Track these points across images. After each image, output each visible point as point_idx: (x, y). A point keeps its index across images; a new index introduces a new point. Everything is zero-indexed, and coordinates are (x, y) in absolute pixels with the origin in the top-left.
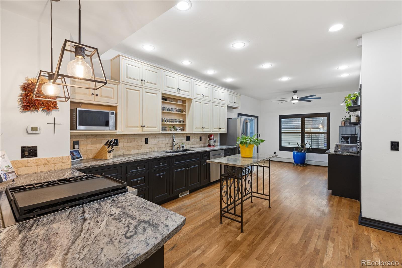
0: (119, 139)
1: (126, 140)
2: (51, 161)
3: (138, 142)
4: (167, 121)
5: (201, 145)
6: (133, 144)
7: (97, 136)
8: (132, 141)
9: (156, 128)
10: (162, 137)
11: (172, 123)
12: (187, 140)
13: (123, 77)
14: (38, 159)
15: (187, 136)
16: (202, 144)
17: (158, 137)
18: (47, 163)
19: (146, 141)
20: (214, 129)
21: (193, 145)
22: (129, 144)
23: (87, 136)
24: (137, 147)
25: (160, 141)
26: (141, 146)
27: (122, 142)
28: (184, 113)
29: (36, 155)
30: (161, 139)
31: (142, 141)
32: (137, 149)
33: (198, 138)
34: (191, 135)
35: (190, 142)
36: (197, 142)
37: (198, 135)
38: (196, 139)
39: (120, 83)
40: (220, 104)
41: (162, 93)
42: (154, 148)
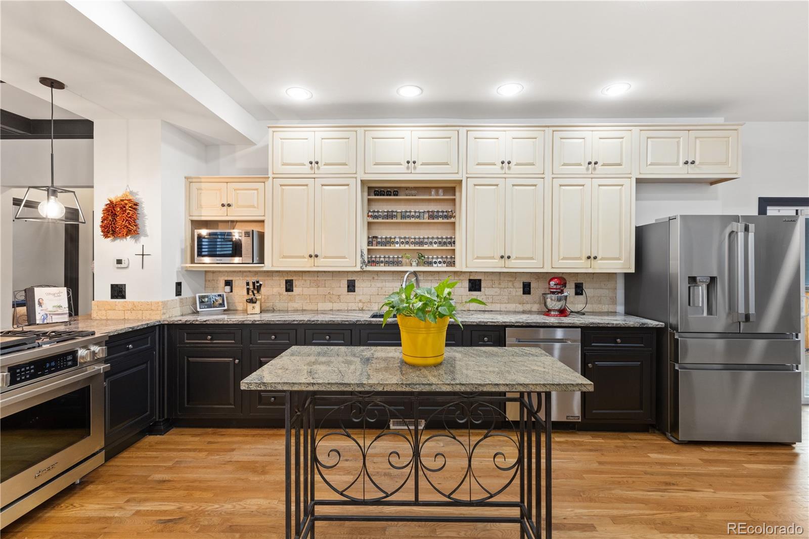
0: (295, 280)
1: (308, 282)
2: (138, 306)
3: (331, 287)
4: (402, 243)
5: (527, 307)
6: (322, 290)
7: (259, 274)
8: (319, 284)
9: (348, 260)
10: (392, 278)
11: (417, 247)
12: (470, 290)
13: (276, 166)
14: (126, 302)
15: (470, 280)
16: (535, 303)
17: (379, 278)
18: (134, 308)
19: (351, 287)
20: (561, 261)
21: (494, 305)
22: (313, 291)
23: (244, 273)
24: (330, 297)
25: (387, 288)
26: (339, 296)
27: (300, 285)
28: (452, 220)
29: (124, 297)
30: (388, 284)
31: (341, 286)
32: (330, 302)
33: (514, 286)
34: (486, 277)
35: (485, 295)
36: (510, 297)
37: (516, 278)
38: (508, 288)
39: (268, 178)
40: (592, 178)
41: (361, 180)
42: (370, 302)
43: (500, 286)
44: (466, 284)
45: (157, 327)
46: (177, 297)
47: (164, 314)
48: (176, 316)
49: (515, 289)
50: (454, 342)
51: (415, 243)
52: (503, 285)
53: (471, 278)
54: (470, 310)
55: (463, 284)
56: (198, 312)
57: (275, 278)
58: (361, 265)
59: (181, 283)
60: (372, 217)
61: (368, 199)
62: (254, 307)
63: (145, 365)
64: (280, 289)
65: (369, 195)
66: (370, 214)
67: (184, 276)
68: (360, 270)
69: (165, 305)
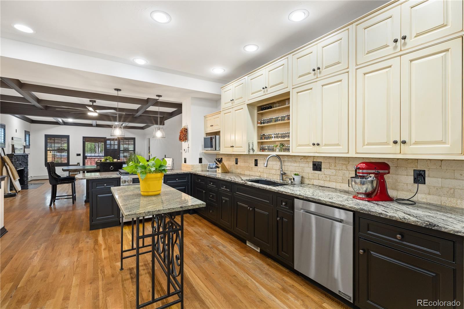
0: (239, 159)
1: (242, 160)
3: (249, 163)
6: (246, 164)
8: (245, 161)
9: (243, 148)
12: (314, 170)
14: (186, 164)
18: (187, 167)
19: (256, 163)
20: (367, 146)
22: (243, 164)
24: (249, 168)
26: (252, 168)
31: (253, 162)
33: (347, 169)
34: (325, 160)
35: (325, 174)
36: (344, 178)
37: (349, 162)
38: (342, 170)
39: (221, 111)
40: (400, 56)
41: (247, 104)
42: (263, 172)
43: (336, 168)
44: (311, 165)
45: (190, 174)
46: (200, 164)
47: (192, 169)
48: (198, 171)
49: (348, 171)
50: (268, 202)
51: (281, 137)
52: (338, 168)
53: (315, 160)
54: (314, 185)
55: (310, 164)
56: (208, 171)
57: (233, 157)
58: (249, 151)
59: (202, 158)
60: (261, 123)
61: (258, 113)
62: (219, 170)
63: (184, 187)
64: (234, 163)
65: (258, 111)
66: (259, 122)
67: (203, 155)
68: (248, 154)
69: (193, 166)
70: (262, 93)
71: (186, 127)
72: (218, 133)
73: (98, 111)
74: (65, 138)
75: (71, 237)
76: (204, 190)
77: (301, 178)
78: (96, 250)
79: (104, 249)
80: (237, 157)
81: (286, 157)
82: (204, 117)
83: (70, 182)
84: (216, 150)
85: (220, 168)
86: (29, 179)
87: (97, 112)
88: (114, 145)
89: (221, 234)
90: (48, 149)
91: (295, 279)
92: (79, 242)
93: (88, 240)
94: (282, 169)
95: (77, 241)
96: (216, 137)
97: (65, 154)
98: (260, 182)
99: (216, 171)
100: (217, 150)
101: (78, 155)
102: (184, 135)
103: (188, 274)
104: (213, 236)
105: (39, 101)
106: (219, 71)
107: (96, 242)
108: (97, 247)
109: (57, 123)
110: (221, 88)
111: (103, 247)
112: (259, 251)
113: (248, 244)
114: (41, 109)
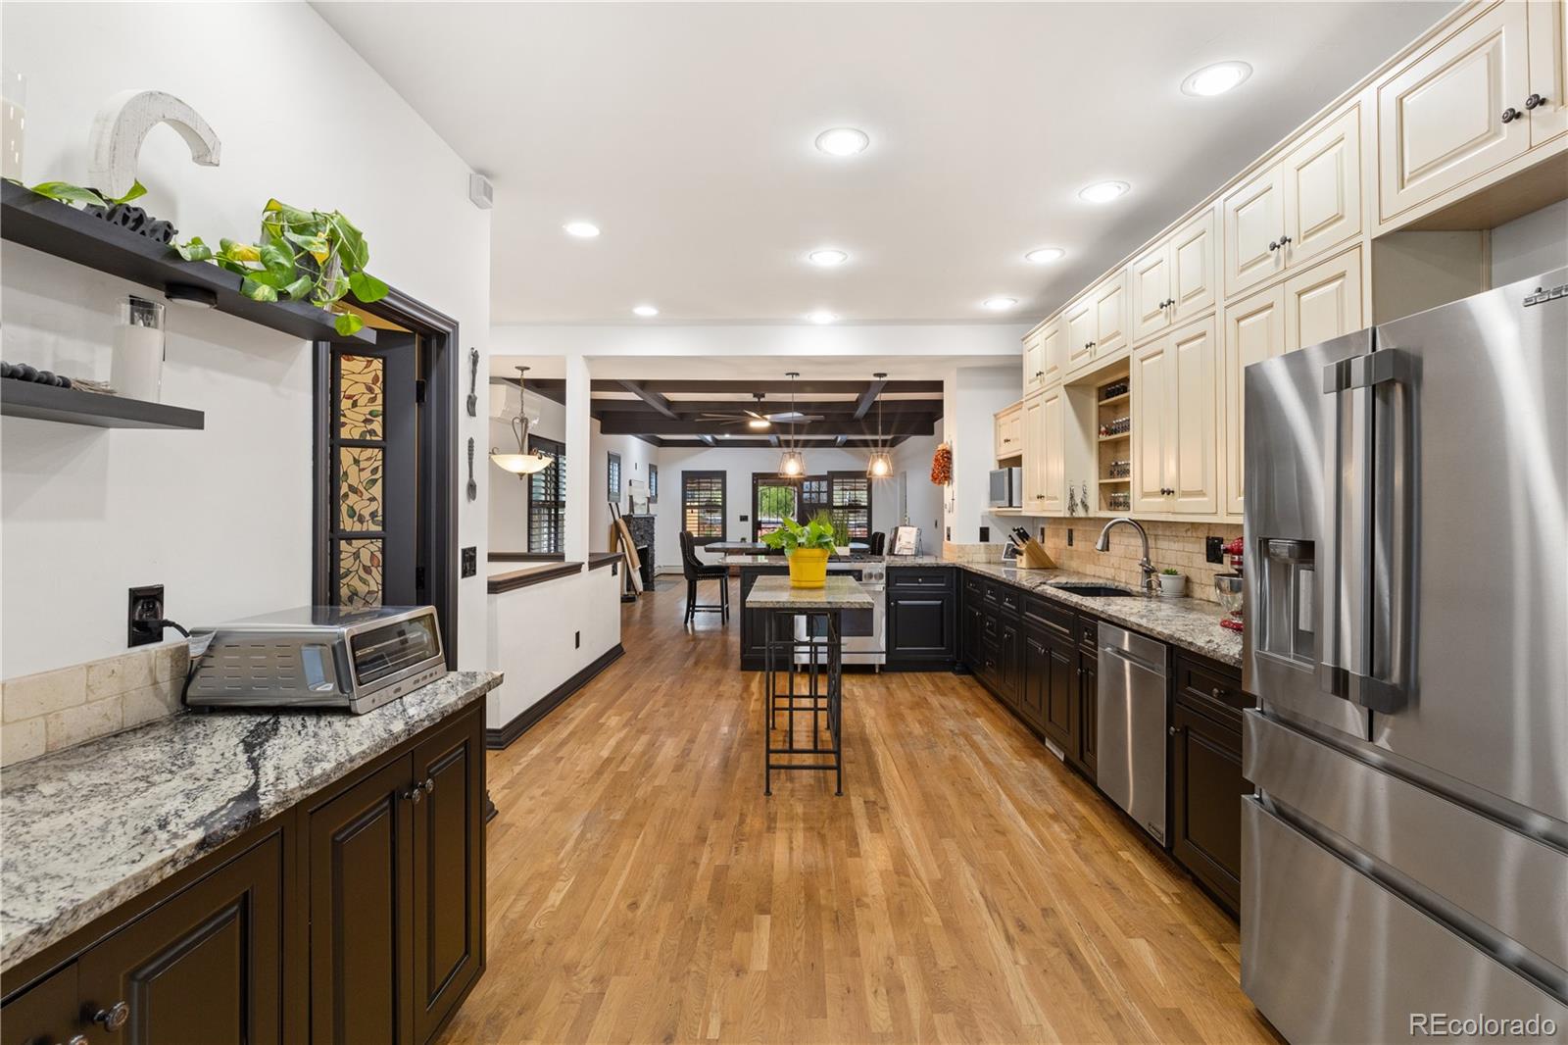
9: (1059, 502)
12: (1208, 559)
15: (1209, 540)
34: (1229, 533)
39: (1022, 403)
40: (1284, 281)
41: (1065, 386)
42: (1119, 568)
44: (1204, 547)
45: (955, 570)
46: (982, 543)
47: (959, 557)
48: (978, 562)
50: (1068, 631)
53: (1211, 535)
54: (1209, 601)
55: (1201, 546)
56: (1005, 563)
57: (1064, 527)
58: (1072, 509)
59: (987, 529)
60: (1109, 432)
61: (1100, 406)
62: (1022, 561)
63: (940, 602)
64: (1065, 542)
65: (1099, 400)
66: (1103, 429)
67: (992, 521)
68: (1068, 515)
69: (962, 548)
70: (1085, 358)
71: (948, 449)
72: (1017, 461)
73: (768, 417)
74: (717, 478)
75: (711, 675)
76: (978, 609)
77: (1183, 581)
78: (742, 699)
79: (756, 700)
80: (1072, 524)
81: (1160, 525)
82: (995, 416)
83: (718, 577)
84: (1011, 505)
85: (1025, 554)
86: (657, 572)
87: (766, 419)
88: (819, 492)
89: (1001, 719)
90: (688, 504)
91: (1102, 811)
92: (720, 684)
93: (734, 683)
94: (1148, 559)
95: (719, 682)
96: (1010, 471)
97: (718, 517)
98: (1102, 592)
99: (1014, 565)
100: (1014, 505)
101: (744, 518)
102: (943, 468)
103: (880, 757)
104: (978, 719)
105: (669, 404)
106: (1001, 304)
107: (746, 688)
108: (745, 695)
109: (702, 444)
110: (1023, 340)
111: (755, 697)
112: (1062, 758)
113: (1048, 744)
114: (675, 420)
